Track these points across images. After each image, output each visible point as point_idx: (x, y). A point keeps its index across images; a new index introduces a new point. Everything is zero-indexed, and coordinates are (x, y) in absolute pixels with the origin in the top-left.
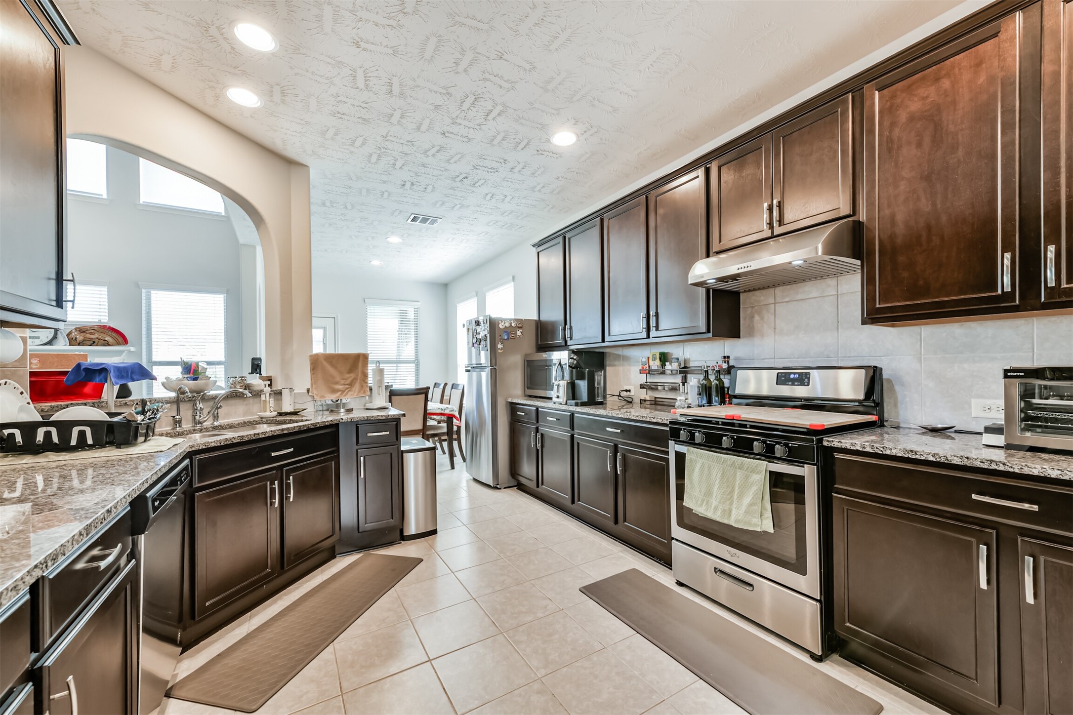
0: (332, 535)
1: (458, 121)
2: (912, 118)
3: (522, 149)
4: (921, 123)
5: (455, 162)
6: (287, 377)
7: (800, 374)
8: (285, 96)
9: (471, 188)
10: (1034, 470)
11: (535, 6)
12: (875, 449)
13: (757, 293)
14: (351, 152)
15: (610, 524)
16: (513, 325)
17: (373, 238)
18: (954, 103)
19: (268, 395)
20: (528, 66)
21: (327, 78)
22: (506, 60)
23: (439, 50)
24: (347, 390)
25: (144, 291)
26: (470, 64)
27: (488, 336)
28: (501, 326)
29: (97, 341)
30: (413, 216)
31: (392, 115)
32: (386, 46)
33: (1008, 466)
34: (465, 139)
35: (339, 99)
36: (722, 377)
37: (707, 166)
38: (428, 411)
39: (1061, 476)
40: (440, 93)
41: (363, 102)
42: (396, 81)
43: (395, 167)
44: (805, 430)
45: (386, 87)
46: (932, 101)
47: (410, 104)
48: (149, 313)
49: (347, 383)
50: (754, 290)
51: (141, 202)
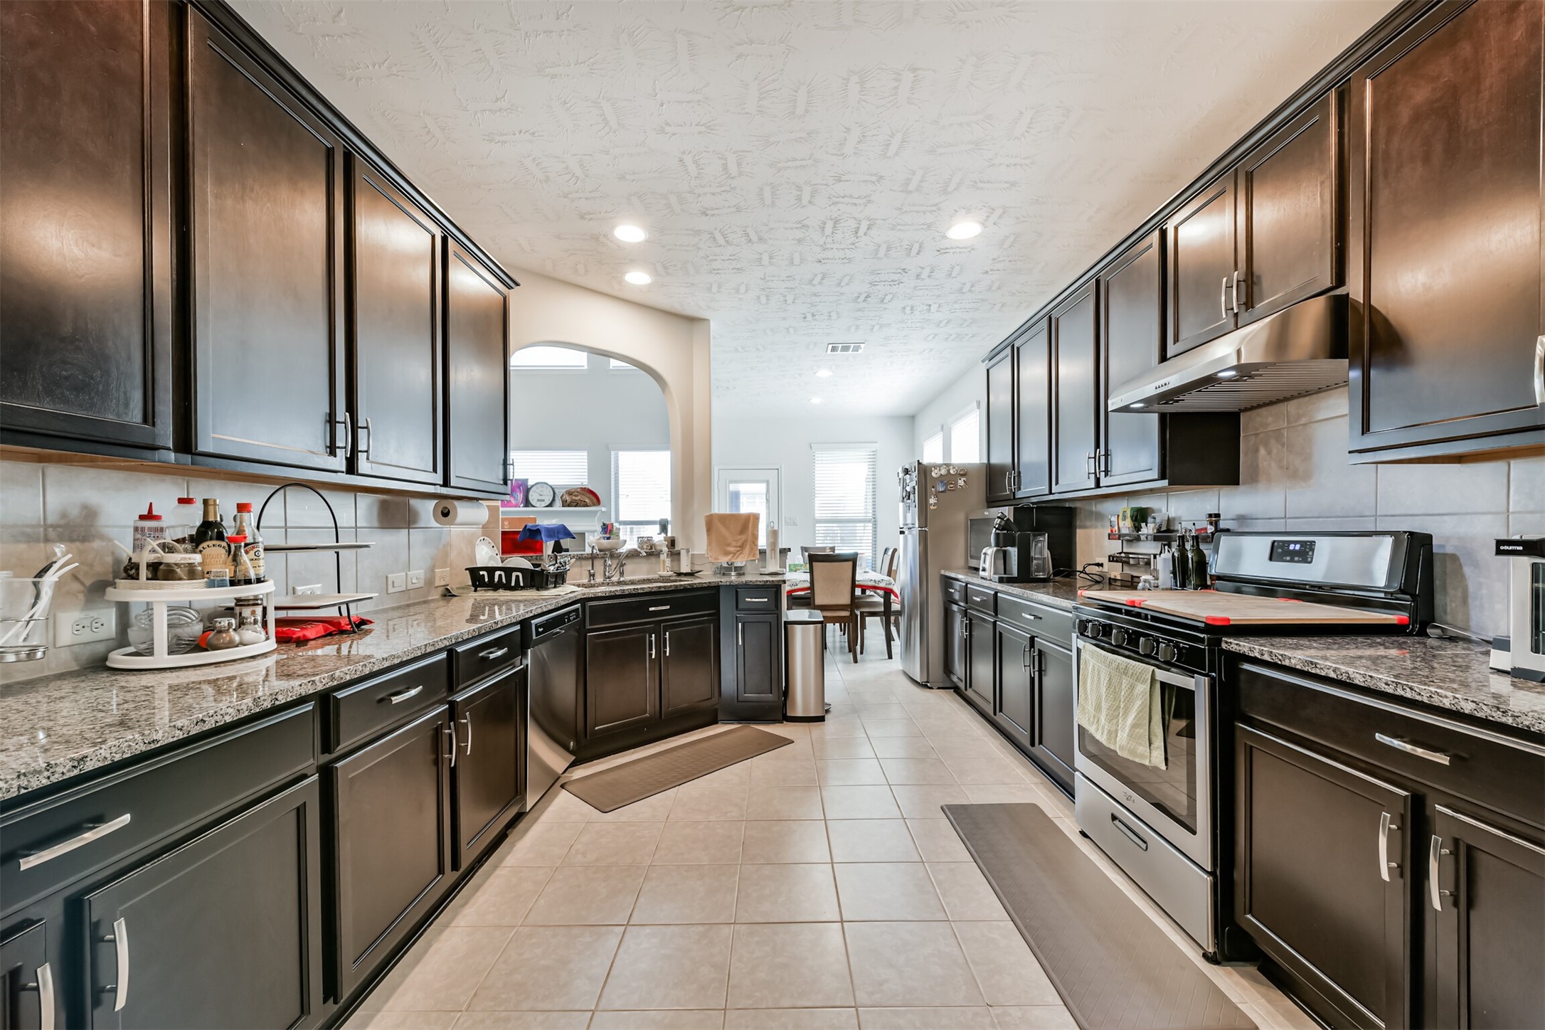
0: (711, 698)
1: (828, 246)
2: (1416, 118)
3: (918, 254)
4: (1429, 122)
5: (847, 284)
6: (688, 538)
7: (1303, 543)
8: (667, 269)
9: (881, 305)
10: (1445, 701)
11: (848, 130)
12: (1274, 658)
13: (1264, 411)
14: (740, 299)
15: (1026, 741)
16: (952, 472)
17: (800, 375)
18: (1477, 79)
19: (665, 555)
20: (874, 179)
21: (693, 246)
22: (847, 181)
23: (776, 195)
24: (738, 553)
25: (613, 453)
26: (812, 196)
27: (916, 487)
28: (933, 474)
29: (579, 502)
30: (830, 346)
31: (761, 259)
32: (729, 207)
33: (1415, 691)
34: (845, 261)
35: (709, 259)
36: (1202, 547)
37: (1164, 228)
38: (857, 583)
39: (1475, 712)
40: (797, 228)
41: (731, 255)
42: (750, 231)
43: (788, 303)
44: (1202, 625)
45: (743, 239)
46: (1446, 81)
47: (772, 245)
48: (617, 474)
49: (739, 545)
50: (1259, 406)
51: (611, 368)
